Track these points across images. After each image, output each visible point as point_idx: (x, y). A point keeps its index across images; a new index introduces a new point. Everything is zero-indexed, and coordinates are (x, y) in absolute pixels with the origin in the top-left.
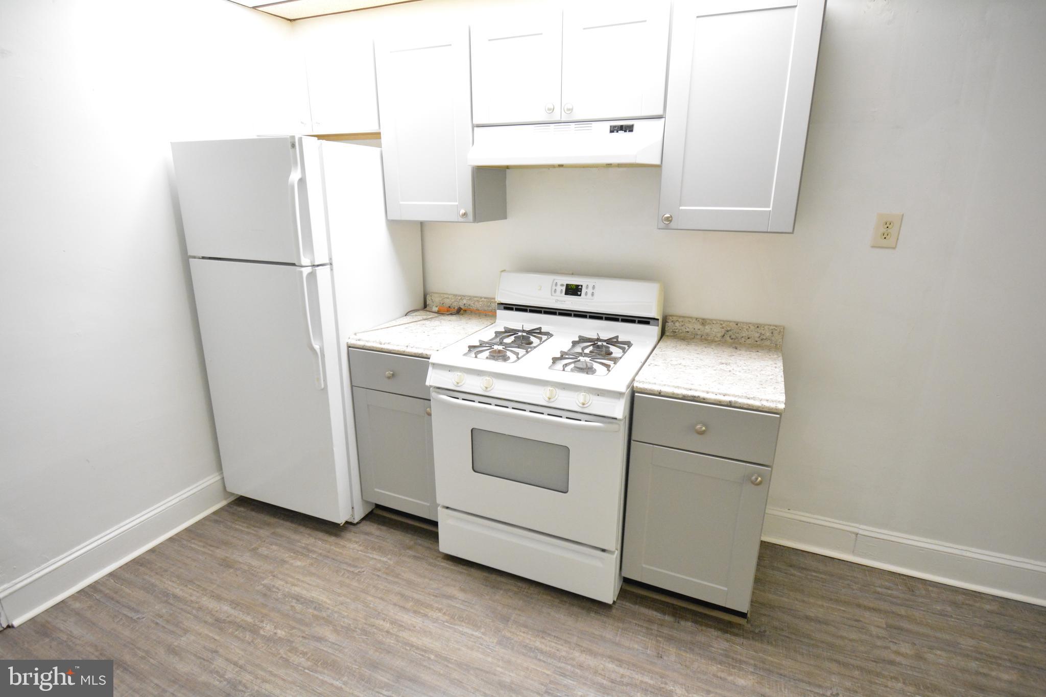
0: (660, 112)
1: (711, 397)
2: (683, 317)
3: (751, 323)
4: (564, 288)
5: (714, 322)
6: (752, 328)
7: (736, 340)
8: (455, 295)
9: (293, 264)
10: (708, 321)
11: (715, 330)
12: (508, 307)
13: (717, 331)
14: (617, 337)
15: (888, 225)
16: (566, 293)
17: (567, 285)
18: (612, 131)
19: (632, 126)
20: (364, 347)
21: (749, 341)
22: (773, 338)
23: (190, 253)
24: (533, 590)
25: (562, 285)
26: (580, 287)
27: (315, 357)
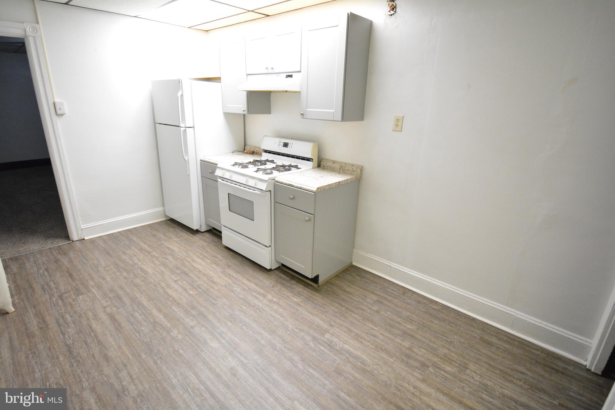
0: (299, 70)
1: (296, 185)
2: (328, 160)
3: (350, 164)
4: (283, 144)
5: (338, 162)
6: (350, 165)
7: (344, 171)
8: (255, 146)
9: (178, 126)
10: (336, 162)
11: (337, 166)
12: (266, 151)
14: (291, 164)
15: (398, 120)
16: (283, 146)
18: (286, 77)
19: (292, 75)
20: (204, 161)
21: (349, 172)
22: (357, 171)
23: (156, 122)
25: (282, 143)
26: (288, 144)
27: (186, 162)
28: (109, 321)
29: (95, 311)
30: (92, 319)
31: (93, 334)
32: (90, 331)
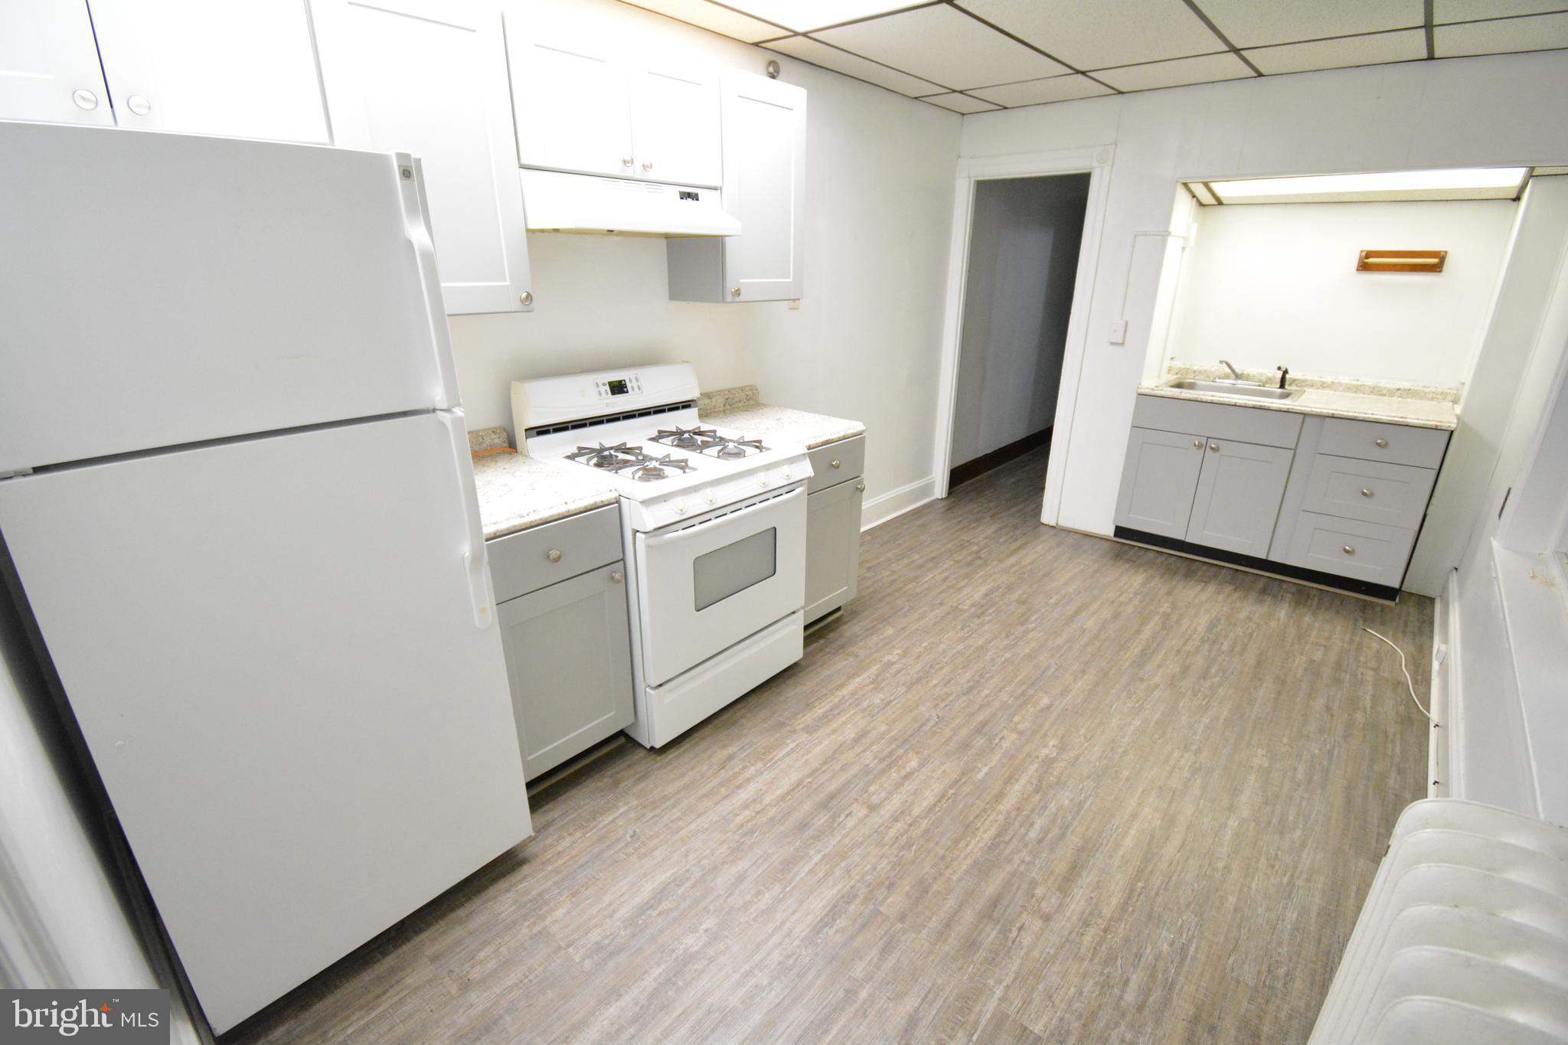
0: (718, 184)
1: (835, 436)
3: (737, 388)
4: (607, 388)
5: (715, 394)
6: (739, 391)
10: (710, 394)
12: (542, 431)
13: (718, 401)
16: (613, 393)
17: (609, 383)
20: (498, 534)
21: (741, 404)
24: (752, 701)
25: (604, 384)
26: (623, 383)
28: (1084, 876)
29: (1070, 934)
30: (1099, 921)
31: (1140, 884)
32: (1136, 898)
